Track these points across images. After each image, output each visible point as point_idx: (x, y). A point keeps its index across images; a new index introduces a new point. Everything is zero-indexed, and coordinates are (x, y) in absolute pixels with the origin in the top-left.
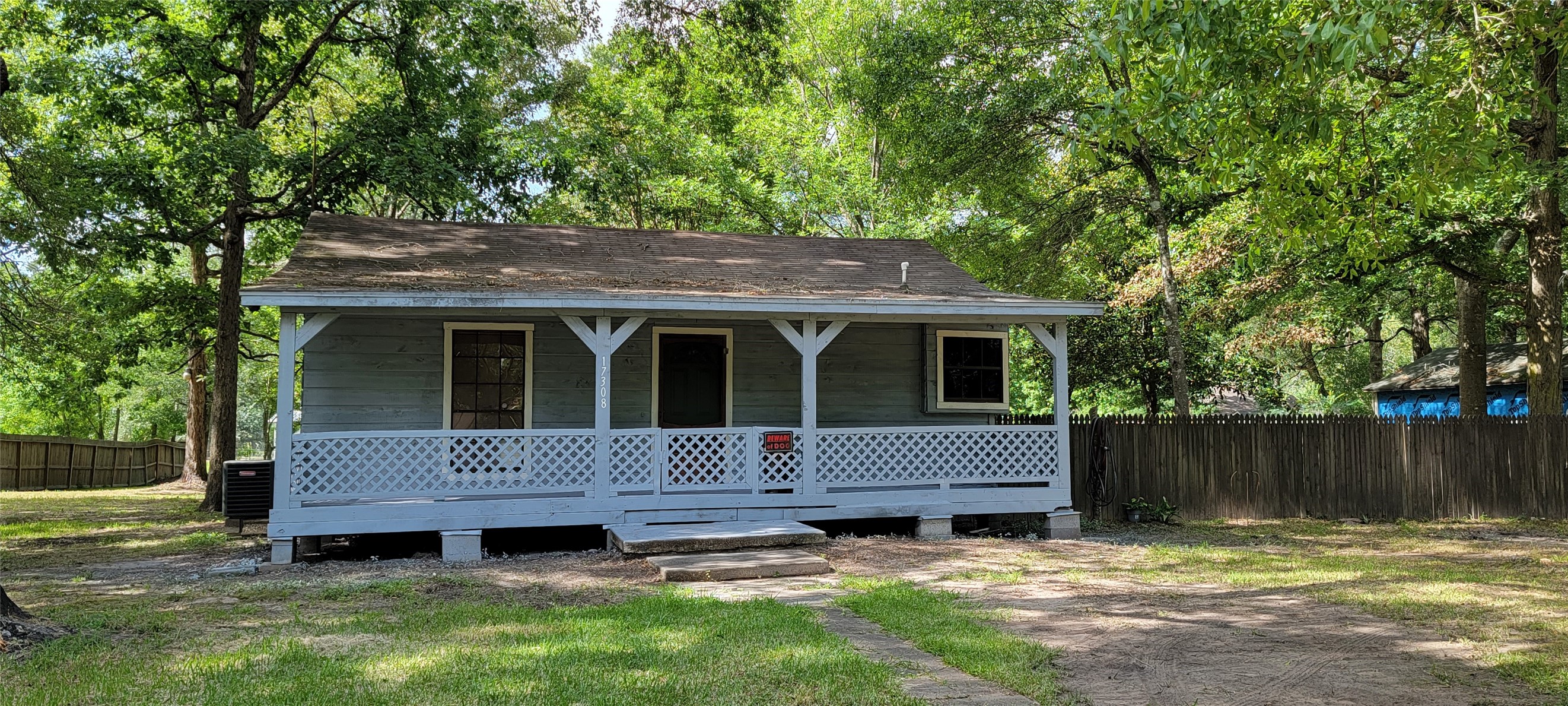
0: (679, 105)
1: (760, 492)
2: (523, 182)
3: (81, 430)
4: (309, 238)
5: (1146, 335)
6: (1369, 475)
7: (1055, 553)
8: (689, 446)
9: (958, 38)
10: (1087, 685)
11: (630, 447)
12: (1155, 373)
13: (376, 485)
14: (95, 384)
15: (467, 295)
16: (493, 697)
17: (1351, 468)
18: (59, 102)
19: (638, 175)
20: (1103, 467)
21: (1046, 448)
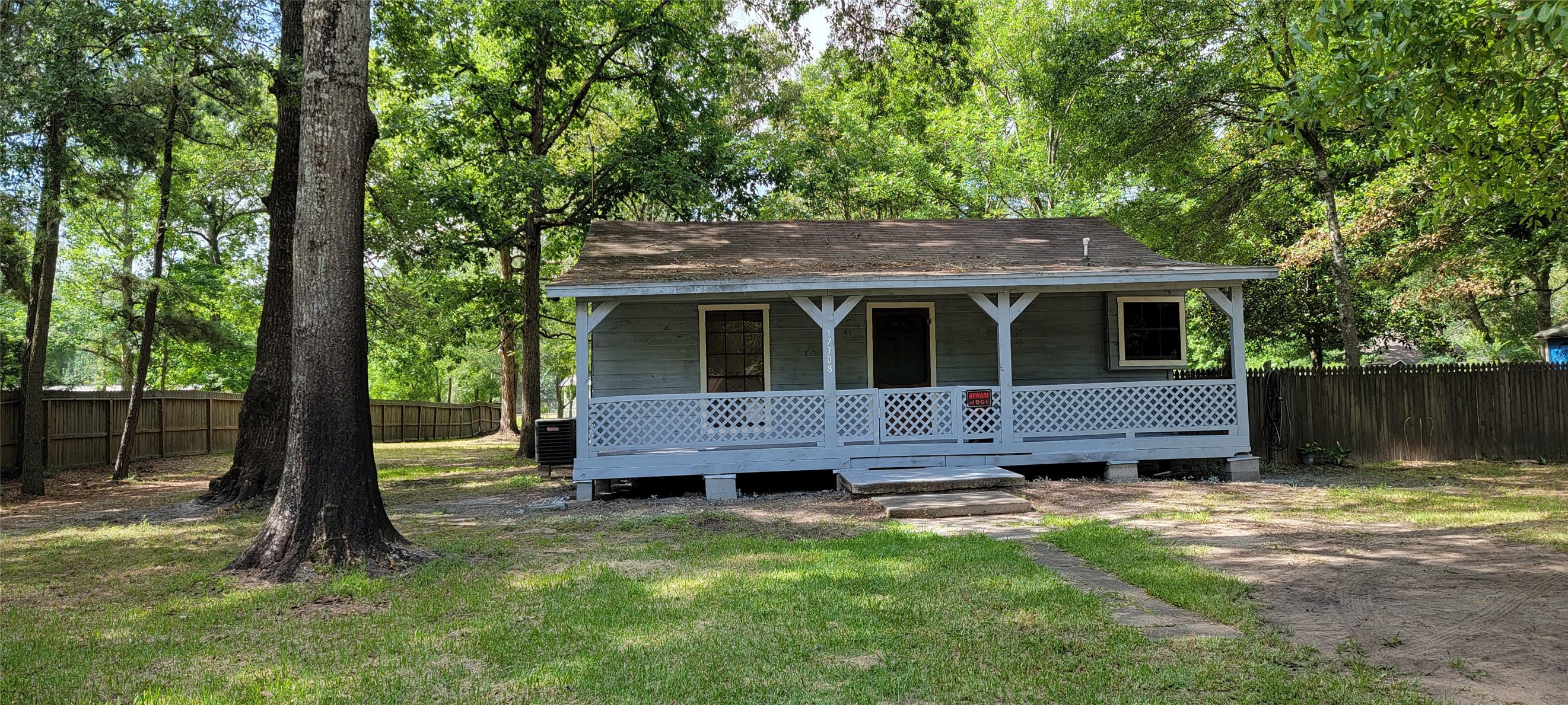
0: (882, 113)
1: (965, 441)
2: (753, 185)
3: (425, 395)
4: (592, 241)
5: (1310, 293)
6: (1546, 418)
7: (1237, 495)
8: (902, 403)
9: (1129, 35)
10: (1286, 617)
11: (853, 405)
12: (1319, 327)
13: (653, 439)
14: (435, 360)
15: (718, 283)
16: (764, 615)
17: (1527, 412)
18: (403, 142)
19: (846, 174)
20: (1278, 415)
21: (1225, 400)
